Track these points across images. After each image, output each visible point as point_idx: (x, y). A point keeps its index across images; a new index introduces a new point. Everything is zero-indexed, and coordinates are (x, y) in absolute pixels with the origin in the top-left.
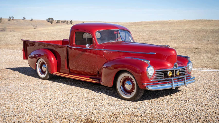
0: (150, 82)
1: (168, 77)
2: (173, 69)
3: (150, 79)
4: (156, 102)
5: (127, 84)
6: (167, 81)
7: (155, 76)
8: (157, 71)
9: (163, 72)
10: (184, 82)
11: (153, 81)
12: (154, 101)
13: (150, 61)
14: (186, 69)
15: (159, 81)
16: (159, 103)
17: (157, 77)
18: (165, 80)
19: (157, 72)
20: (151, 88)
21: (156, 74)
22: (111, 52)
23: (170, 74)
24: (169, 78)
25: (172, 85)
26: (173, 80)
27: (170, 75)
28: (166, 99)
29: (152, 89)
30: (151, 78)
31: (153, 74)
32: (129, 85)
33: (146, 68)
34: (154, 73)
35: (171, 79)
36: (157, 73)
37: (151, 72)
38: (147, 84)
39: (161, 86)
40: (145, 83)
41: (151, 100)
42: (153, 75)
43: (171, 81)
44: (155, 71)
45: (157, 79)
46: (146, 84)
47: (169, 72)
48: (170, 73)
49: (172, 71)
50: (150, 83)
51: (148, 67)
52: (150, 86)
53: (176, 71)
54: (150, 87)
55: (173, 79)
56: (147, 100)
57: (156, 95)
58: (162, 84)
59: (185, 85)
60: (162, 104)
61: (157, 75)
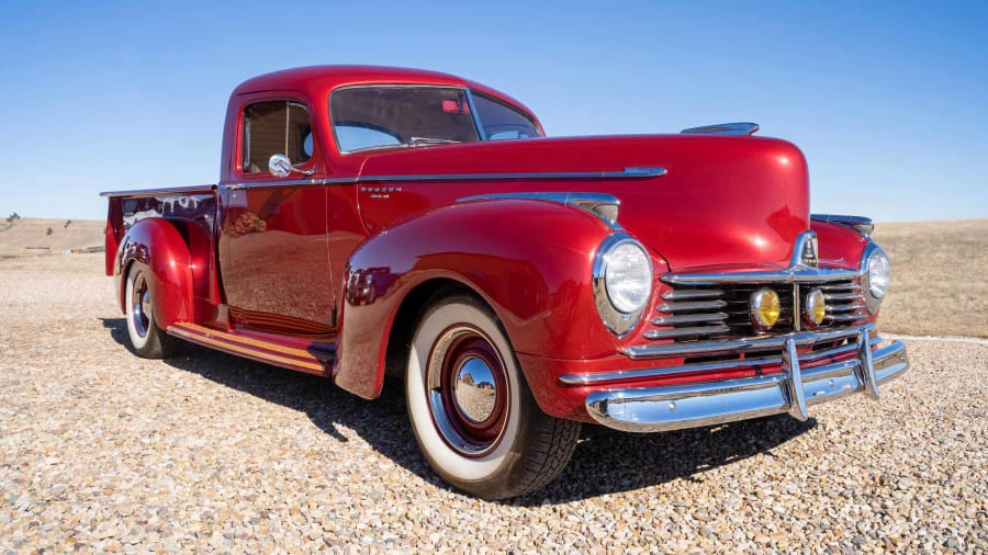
0: (626, 363)
1: (751, 329)
2: (789, 276)
3: (623, 343)
4: (670, 511)
5: (468, 381)
6: (750, 363)
7: (662, 321)
8: (675, 279)
9: (718, 293)
10: (861, 372)
11: (642, 360)
12: (653, 502)
13: (618, 202)
14: (853, 286)
15: (690, 360)
16: (688, 517)
17: (677, 326)
18: (732, 355)
19: (676, 287)
20: (628, 411)
21: (668, 301)
22: (400, 189)
23: (766, 308)
24: (760, 342)
25: (787, 388)
26: (793, 350)
27: (768, 318)
28: (735, 484)
29: (635, 420)
30: (630, 337)
31: (644, 300)
32: (479, 386)
33: (592, 255)
34: (657, 298)
35: (777, 343)
36: (676, 301)
37: (632, 286)
38: (601, 377)
39: (704, 393)
40: (583, 369)
41: (630, 494)
42: (647, 310)
43: (776, 360)
44: (661, 284)
45: (677, 339)
46: (585, 378)
47: (759, 298)
48: (767, 306)
49: (783, 290)
50: (620, 374)
51: (607, 245)
52: (621, 395)
53: (806, 289)
54: (618, 401)
55: (792, 344)
56: (606, 497)
57: (670, 449)
58: (718, 381)
59: (861, 389)
60: (709, 527)
61: (676, 313)
